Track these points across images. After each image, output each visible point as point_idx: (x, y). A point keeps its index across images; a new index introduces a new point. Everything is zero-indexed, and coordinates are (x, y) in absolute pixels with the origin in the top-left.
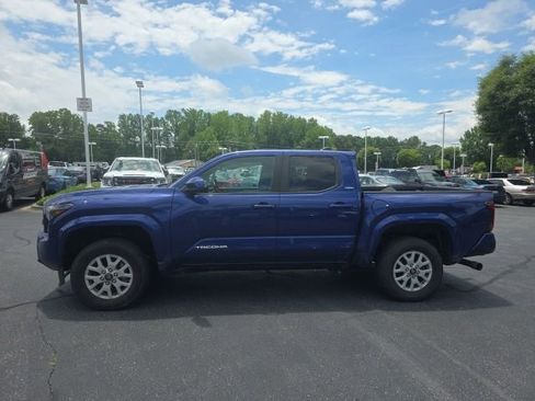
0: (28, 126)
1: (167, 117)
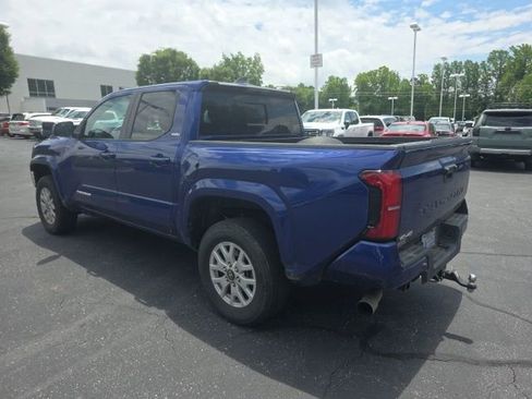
0: (354, 87)
1: (490, 60)
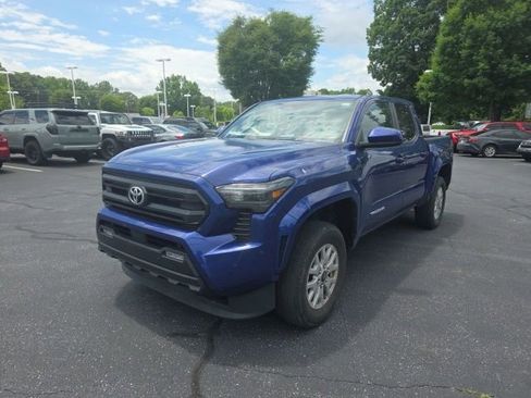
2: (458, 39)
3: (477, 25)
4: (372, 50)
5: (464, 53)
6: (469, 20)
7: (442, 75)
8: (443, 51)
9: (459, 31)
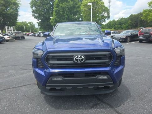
2: (59, 9)
3: (63, 6)
4: (32, 10)
5: (61, 13)
6: (61, 4)
7: (57, 18)
8: (56, 12)
9: (59, 7)
